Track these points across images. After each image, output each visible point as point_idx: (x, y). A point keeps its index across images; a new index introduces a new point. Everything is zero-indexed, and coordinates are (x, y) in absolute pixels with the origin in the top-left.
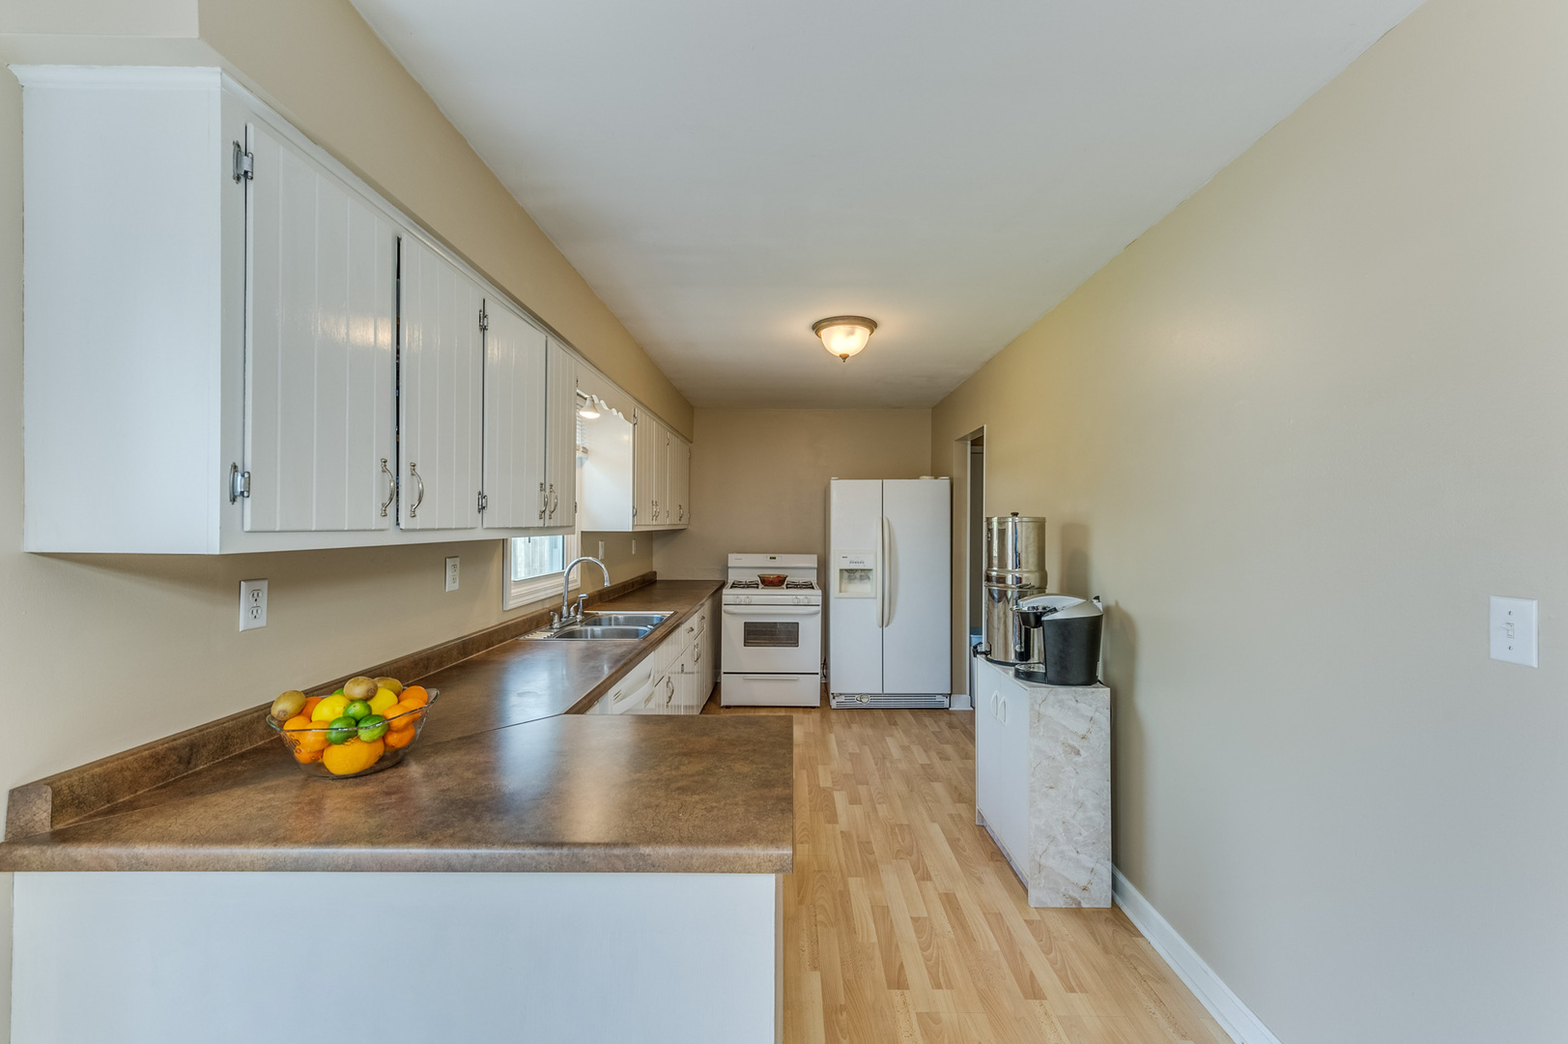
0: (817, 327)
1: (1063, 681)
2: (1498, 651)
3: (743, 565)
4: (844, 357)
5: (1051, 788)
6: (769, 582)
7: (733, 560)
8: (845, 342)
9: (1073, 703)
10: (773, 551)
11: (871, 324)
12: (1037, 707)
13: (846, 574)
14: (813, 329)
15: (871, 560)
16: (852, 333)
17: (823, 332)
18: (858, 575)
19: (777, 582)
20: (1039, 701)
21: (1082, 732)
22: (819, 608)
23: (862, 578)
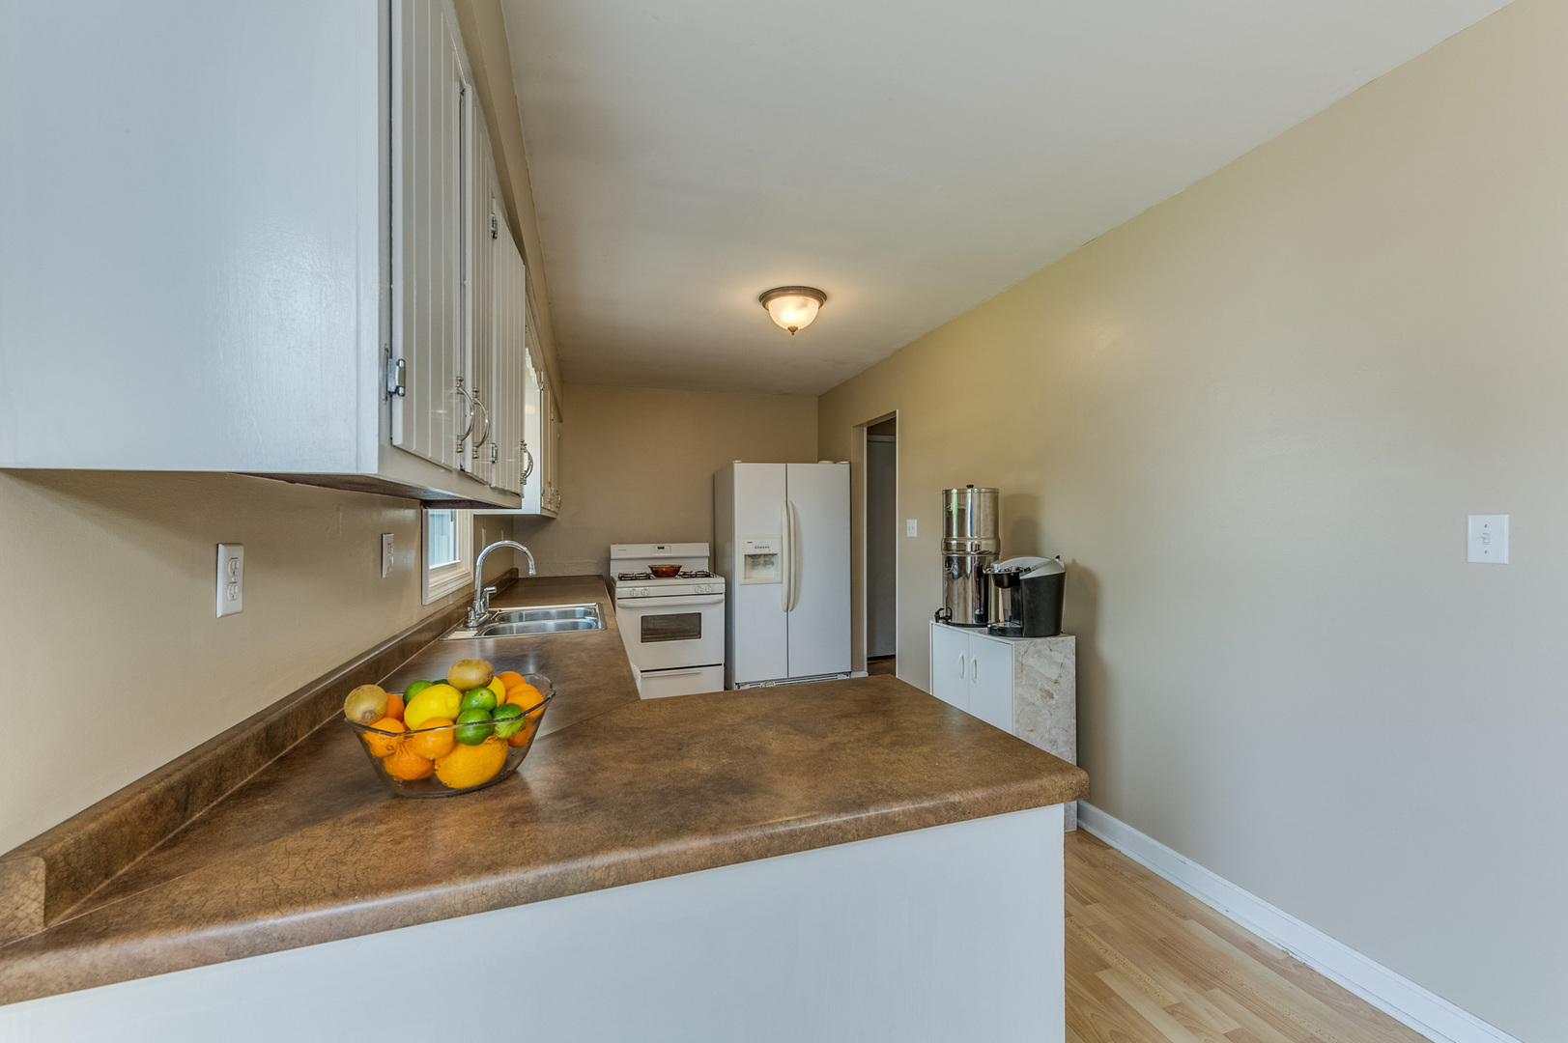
0: (765, 298)
1: (1033, 633)
2: (1476, 554)
3: (627, 556)
4: (793, 330)
5: (1032, 731)
6: (658, 573)
7: (616, 551)
8: (793, 313)
9: (1048, 652)
10: (661, 540)
11: (821, 296)
12: (1020, 658)
13: (750, 560)
14: (760, 300)
15: (775, 545)
16: (804, 305)
17: (772, 304)
18: (762, 560)
19: (672, 572)
20: (1022, 653)
21: (1054, 677)
22: (723, 596)
23: (766, 563)
